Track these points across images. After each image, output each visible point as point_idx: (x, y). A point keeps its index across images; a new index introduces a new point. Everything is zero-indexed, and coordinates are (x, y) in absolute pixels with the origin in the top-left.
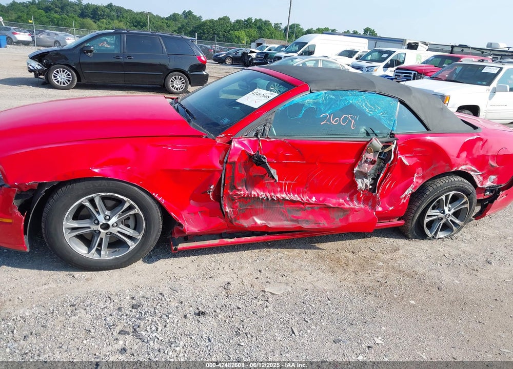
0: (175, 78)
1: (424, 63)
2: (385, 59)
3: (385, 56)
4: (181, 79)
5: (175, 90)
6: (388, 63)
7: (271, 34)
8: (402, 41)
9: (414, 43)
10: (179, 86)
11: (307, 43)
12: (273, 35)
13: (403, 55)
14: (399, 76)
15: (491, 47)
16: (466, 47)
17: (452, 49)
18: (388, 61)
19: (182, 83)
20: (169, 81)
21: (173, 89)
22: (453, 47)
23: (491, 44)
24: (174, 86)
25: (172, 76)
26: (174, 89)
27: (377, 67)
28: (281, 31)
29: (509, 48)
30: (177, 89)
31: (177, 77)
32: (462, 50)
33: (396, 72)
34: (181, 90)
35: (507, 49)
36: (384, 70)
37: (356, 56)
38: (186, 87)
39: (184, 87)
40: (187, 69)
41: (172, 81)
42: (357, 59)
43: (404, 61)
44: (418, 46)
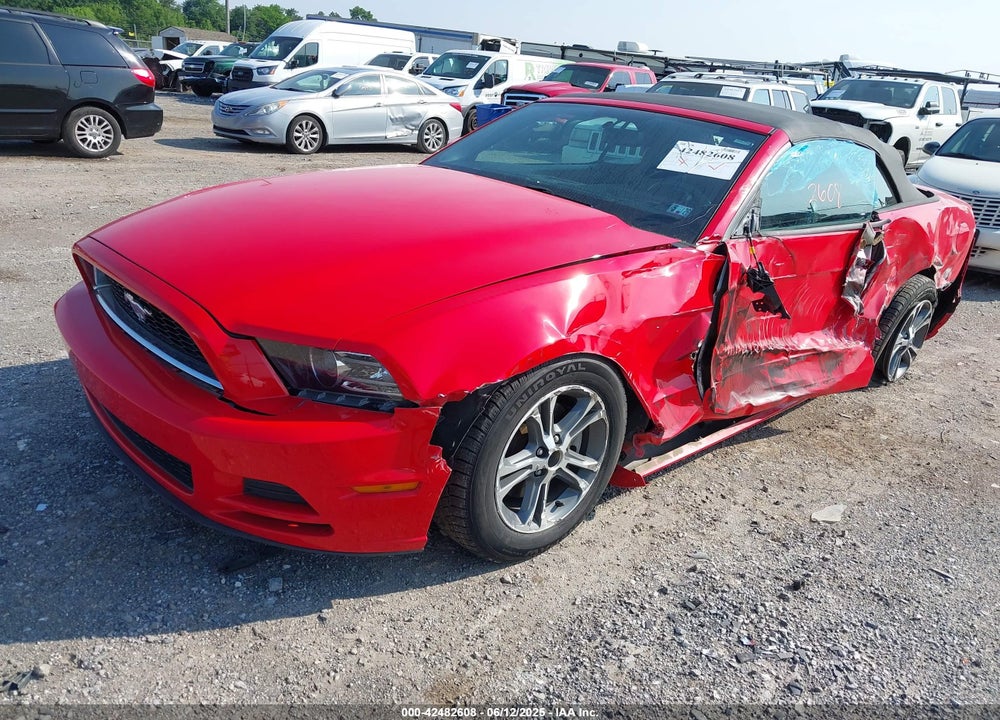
0: (88, 120)
1: (546, 78)
2: (474, 72)
3: (472, 65)
4: (100, 122)
5: (91, 150)
6: (480, 80)
7: (158, 18)
8: (471, 37)
9: (491, 41)
10: (99, 139)
11: (301, 40)
12: (162, 19)
13: (505, 65)
14: (515, 104)
15: (625, 50)
16: (585, 48)
17: (563, 53)
18: (480, 75)
19: (106, 132)
20: (73, 127)
21: (84, 146)
22: (563, 49)
23: (625, 44)
24: (86, 139)
25: (79, 116)
26: (88, 145)
27: (463, 89)
28: (177, 10)
29: (655, 51)
30: (95, 145)
31: (92, 117)
32: (581, 55)
33: (509, 98)
34: (105, 148)
35: (652, 54)
36: (477, 95)
37: (409, 65)
38: (116, 142)
39: (110, 141)
40: (111, 99)
41: (80, 129)
42: (412, 71)
43: (506, 76)
44: (499, 46)
